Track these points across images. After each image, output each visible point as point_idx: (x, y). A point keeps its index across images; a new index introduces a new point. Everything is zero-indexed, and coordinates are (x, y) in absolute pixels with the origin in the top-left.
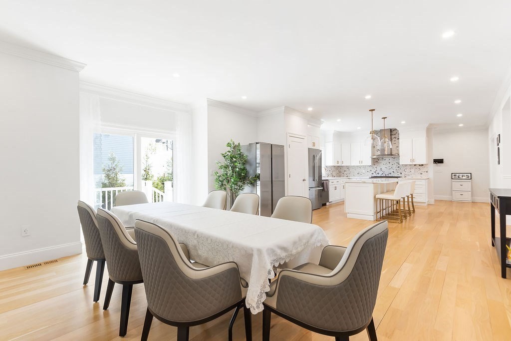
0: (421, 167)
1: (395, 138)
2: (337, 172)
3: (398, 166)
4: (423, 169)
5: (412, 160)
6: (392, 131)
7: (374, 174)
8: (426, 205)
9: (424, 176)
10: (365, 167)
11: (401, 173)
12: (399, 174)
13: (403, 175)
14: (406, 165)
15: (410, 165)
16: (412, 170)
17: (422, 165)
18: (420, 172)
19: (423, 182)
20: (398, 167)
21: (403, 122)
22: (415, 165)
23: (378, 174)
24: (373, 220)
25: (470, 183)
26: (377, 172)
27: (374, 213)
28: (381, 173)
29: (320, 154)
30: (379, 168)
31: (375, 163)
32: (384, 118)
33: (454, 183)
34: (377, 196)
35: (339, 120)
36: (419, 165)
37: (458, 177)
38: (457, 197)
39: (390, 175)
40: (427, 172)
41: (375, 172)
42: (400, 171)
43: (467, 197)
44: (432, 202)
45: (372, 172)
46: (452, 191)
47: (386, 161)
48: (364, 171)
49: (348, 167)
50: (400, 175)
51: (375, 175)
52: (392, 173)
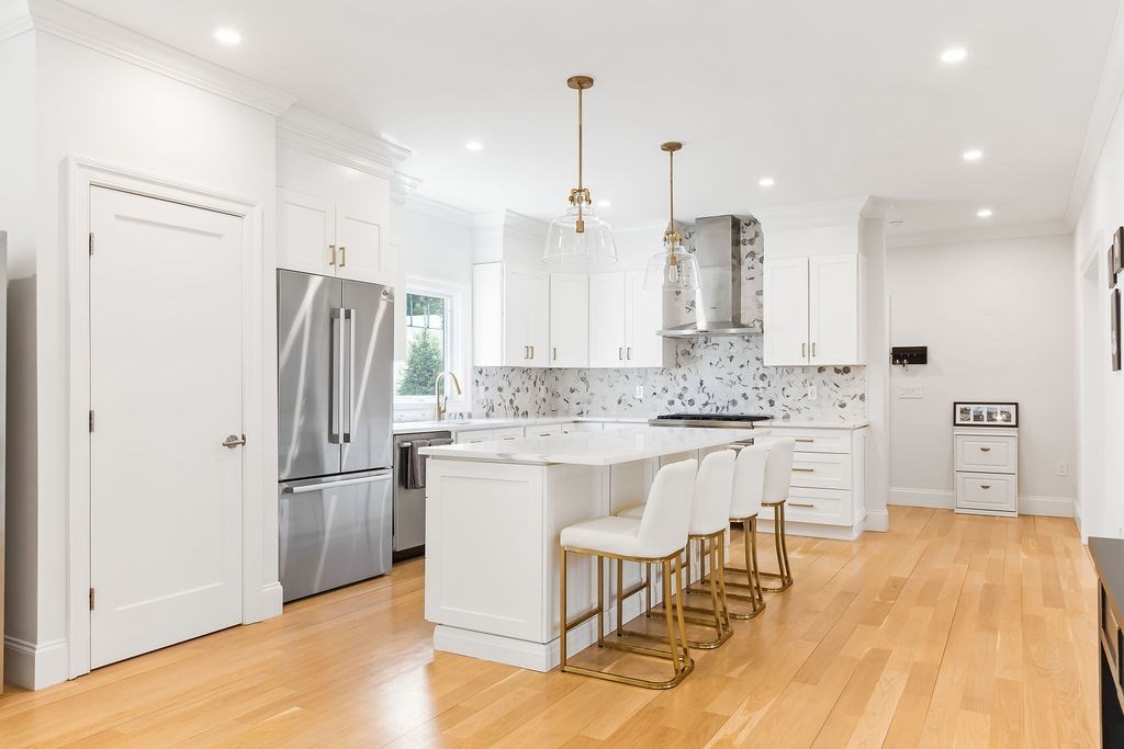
0: (840, 378)
1: (752, 254)
2: (542, 394)
3: (761, 371)
4: (850, 386)
5: (809, 349)
6: (739, 228)
7: (678, 402)
8: (855, 535)
9: (854, 415)
10: (643, 373)
11: (772, 403)
12: (764, 403)
13: (777, 411)
14: (790, 369)
15: (804, 368)
16: (809, 389)
17: (846, 370)
18: (840, 395)
19: (843, 442)
20: (763, 377)
21: (767, 182)
22: (821, 369)
23: (691, 402)
24: (543, 666)
25: (1013, 442)
26: (687, 397)
27: (554, 629)
28: (701, 399)
29: (383, 305)
30: (693, 384)
31: (681, 359)
32: (672, 147)
33: (959, 440)
34: (574, 536)
35: (474, 146)
36: (837, 371)
37: (977, 418)
38: (969, 497)
39: (733, 411)
40: (862, 398)
41: (680, 397)
42: (770, 393)
43: (1003, 499)
44: (880, 519)
45: (668, 397)
46: (953, 471)
47: (721, 347)
48: (640, 392)
49: (583, 375)
50: (767, 411)
51: (678, 409)
52: (741, 401)
